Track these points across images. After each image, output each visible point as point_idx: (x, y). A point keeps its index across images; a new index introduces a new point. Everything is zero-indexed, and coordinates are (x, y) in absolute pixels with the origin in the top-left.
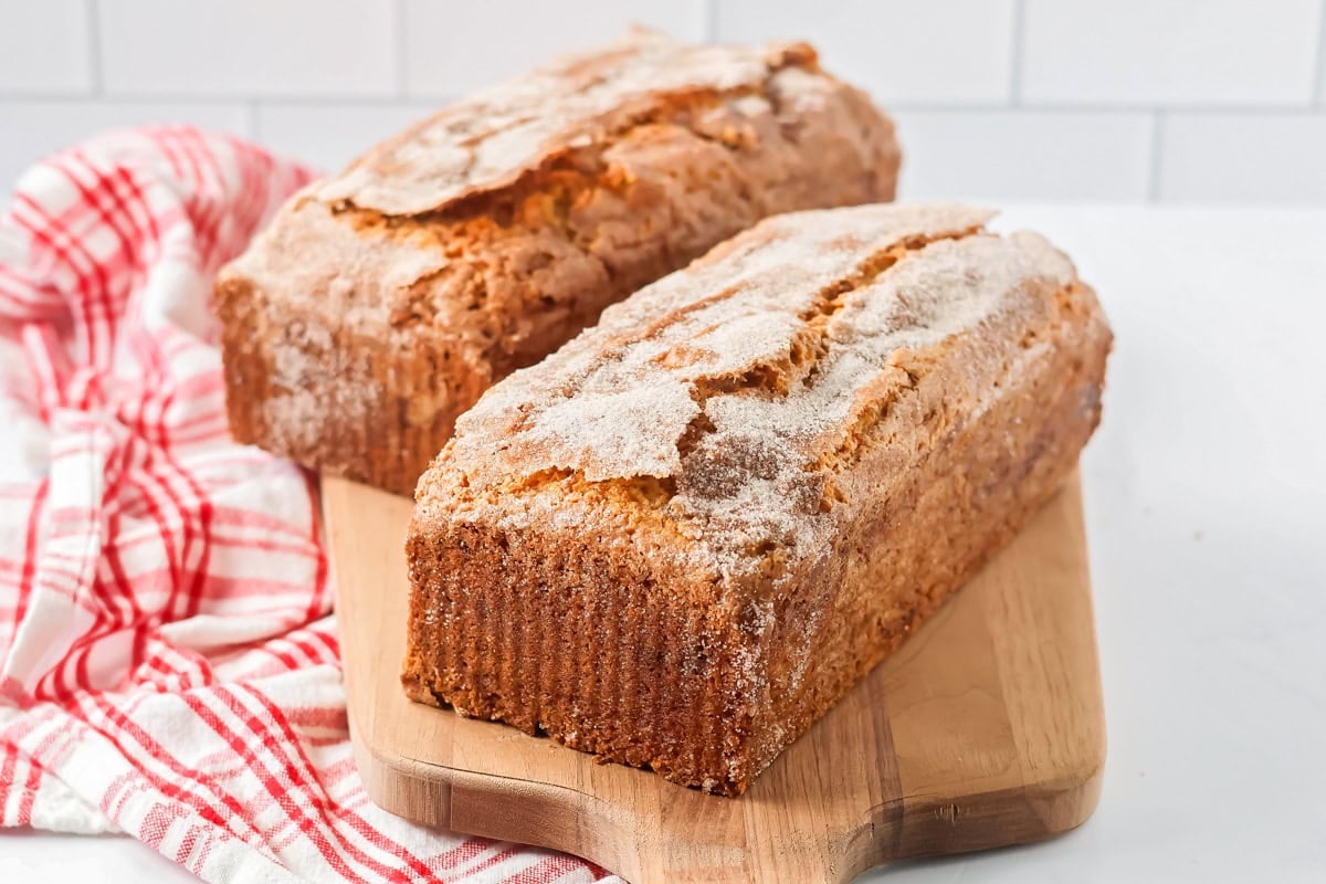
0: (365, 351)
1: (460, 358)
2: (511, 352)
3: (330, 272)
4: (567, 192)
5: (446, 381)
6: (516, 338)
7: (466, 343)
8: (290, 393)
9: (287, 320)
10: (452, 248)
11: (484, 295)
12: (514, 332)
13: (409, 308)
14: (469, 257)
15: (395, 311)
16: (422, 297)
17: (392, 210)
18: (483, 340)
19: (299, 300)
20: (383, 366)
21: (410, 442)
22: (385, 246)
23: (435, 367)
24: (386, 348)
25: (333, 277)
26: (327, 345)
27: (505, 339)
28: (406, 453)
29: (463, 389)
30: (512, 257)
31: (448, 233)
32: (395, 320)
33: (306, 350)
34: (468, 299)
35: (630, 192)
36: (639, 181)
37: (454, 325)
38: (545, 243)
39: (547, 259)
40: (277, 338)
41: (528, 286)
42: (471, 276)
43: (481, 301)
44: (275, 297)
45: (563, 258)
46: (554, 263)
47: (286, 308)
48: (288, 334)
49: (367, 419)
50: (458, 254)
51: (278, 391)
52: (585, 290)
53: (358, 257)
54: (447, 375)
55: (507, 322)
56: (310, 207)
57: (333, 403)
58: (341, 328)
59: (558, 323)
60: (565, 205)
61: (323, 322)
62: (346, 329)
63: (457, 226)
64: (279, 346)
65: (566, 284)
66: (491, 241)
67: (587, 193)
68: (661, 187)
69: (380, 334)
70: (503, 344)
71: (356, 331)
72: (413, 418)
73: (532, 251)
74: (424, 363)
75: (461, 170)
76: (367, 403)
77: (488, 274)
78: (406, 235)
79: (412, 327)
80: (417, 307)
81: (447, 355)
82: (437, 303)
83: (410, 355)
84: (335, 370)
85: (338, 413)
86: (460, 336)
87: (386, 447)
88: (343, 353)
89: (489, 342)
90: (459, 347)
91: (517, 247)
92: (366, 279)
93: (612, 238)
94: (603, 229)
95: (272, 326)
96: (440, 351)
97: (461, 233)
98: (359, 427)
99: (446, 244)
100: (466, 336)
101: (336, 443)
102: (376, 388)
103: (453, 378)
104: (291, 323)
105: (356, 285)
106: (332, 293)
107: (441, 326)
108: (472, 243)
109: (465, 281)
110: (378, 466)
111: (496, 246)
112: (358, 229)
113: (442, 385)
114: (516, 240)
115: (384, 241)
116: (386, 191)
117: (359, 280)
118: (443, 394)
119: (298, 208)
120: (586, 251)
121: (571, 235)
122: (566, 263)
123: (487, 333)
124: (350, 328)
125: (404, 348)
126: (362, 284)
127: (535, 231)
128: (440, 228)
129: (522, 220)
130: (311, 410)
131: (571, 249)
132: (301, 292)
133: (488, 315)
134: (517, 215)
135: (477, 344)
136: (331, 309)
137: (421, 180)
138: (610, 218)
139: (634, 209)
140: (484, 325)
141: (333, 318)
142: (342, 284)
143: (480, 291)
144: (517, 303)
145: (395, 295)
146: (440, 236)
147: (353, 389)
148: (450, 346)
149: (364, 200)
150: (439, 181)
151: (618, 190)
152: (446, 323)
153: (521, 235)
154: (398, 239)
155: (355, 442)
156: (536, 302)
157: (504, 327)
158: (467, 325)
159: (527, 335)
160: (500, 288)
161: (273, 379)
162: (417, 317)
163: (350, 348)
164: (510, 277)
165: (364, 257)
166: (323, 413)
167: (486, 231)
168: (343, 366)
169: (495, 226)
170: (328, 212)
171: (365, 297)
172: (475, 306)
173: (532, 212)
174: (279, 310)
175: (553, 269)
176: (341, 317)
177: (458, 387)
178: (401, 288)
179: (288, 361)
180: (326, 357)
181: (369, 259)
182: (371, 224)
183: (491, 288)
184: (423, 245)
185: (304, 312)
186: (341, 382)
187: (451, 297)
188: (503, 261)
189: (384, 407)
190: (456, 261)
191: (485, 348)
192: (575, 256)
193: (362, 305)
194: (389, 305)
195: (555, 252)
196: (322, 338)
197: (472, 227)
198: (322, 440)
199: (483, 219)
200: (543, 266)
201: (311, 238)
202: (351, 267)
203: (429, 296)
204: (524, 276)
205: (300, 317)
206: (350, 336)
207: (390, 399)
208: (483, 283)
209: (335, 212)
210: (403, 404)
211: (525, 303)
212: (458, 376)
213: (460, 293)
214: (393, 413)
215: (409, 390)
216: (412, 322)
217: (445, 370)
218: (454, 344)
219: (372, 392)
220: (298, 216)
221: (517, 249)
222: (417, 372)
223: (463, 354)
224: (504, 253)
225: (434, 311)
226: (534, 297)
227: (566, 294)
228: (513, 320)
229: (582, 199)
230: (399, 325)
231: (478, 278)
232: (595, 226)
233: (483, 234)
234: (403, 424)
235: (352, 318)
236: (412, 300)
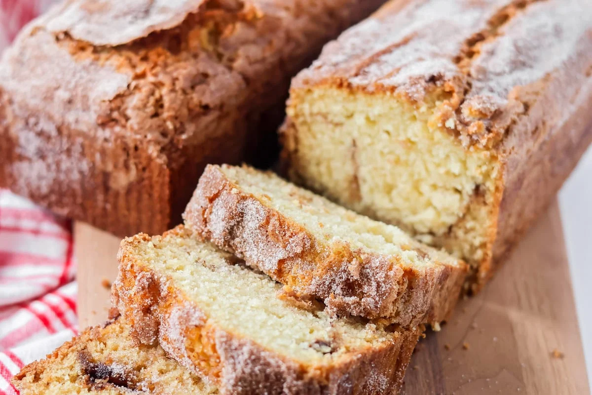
0: (79, 140)
1: (145, 151)
2: (181, 147)
3: (55, 85)
4: (217, 25)
5: (136, 165)
6: (184, 137)
7: (149, 141)
8: (29, 160)
9: (26, 115)
10: (139, 70)
11: (162, 106)
12: (183, 132)
13: (109, 116)
14: (150, 78)
15: (99, 117)
16: (118, 108)
17: (98, 42)
18: (161, 139)
19: (33, 103)
20: (92, 150)
21: (111, 199)
22: (93, 67)
23: (128, 155)
24: (94, 139)
25: (57, 88)
26: (54, 133)
27: (176, 137)
28: (109, 207)
29: (147, 171)
30: (181, 78)
31: (136, 59)
32: (100, 121)
33: (40, 134)
34: (150, 110)
35: (259, 24)
36: (265, 16)
37: (141, 128)
38: (204, 65)
39: (204, 77)
40: (20, 124)
41: (192, 98)
42: (153, 94)
43: (160, 111)
44: (17, 99)
45: (215, 76)
46: (209, 79)
47: (24, 106)
48: (27, 123)
49: (82, 183)
50: (142, 76)
51: (21, 158)
52: (230, 97)
53: (74, 74)
54: (137, 161)
55: (178, 125)
56: (40, 34)
57: (58, 170)
58: (63, 123)
59: (212, 121)
60: (216, 34)
61: (50, 118)
62: (66, 124)
63: (142, 53)
64: (22, 130)
65: (218, 95)
66: (166, 65)
67: (230, 27)
68: (279, 19)
69: (90, 130)
70: (175, 141)
71: (73, 127)
72: (113, 185)
73: (194, 72)
74: (120, 152)
75: (143, 10)
76: (81, 172)
77: (164, 91)
78: (107, 59)
79: (112, 127)
80: (115, 115)
81: (136, 148)
82: (129, 112)
83: (110, 146)
84: (60, 149)
85: (62, 177)
86: (146, 137)
87: (95, 201)
88: (65, 140)
89: (166, 141)
90: (145, 144)
91: (184, 69)
92: (79, 91)
93: (247, 57)
94: (241, 52)
95: (16, 117)
96: (131, 145)
97: (145, 59)
98: (77, 187)
99: (134, 67)
100: (149, 137)
101: (61, 195)
102: (88, 164)
103: (140, 163)
104: (29, 116)
105: (72, 96)
106: (56, 100)
107: (132, 129)
108: (153, 68)
109: (148, 97)
110: (90, 212)
111: (169, 69)
112: (73, 54)
113: (133, 167)
114: (182, 64)
115: (91, 64)
116: (93, 27)
117: (74, 93)
118: (133, 173)
119: (32, 34)
120: (230, 68)
121: (220, 57)
122: (218, 79)
123: (164, 134)
124: (69, 124)
125: (106, 140)
126: (76, 95)
127: (195, 56)
128: (131, 55)
129: (187, 49)
130: (44, 172)
131: (221, 68)
132: (34, 97)
133: (165, 121)
134: (183, 45)
135: (157, 143)
136: (56, 109)
137: (117, 17)
138: (245, 42)
139: (261, 35)
140: (161, 129)
141: (57, 117)
142: (62, 95)
143: (159, 104)
144: (185, 111)
145: (100, 105)
146: (129, 60)
147: (72, 163)
148: (138, 143)
149: (77, 33)
150: (129, 18)
151: (250, 22)
152: (136, 127)
153: (186, 60)
154: (101, 62)
155: (74, 195)
156: (198, 109)
157: (176, 129)
158: (150, 129)
159: (191, 134)
160: (173, 101)
161: (18, 151)
162: (115, 121)
163: (69, 136)
164: (180, 92)
165: (78, 75)
166: (52, 175)
167: (162, 58)
168: (65, 147)
169: (168, 54)
170: (52, 39)
171: (78, 104)
172: (156, 115)
173: (194, 43)
174: (21, 108)
175: (208, 84)
176: (63, 116)
177: (144, 169)
178: (104, 101)
179: (28, 140)
180: (53, 140)
181: (81, 78)
182: (83, 49)
183: (166, 101)
184: (119, 68)
185: (38, 111)
186: (64, 157)
187: (139, 109)
188: (175, 80)
189: (93, 175)
190: (142, 82)
191: (162, 145)
192: (224, 73)
193: (77, 109)
194: (95, 112)
195: (210, 72)
196: (51, 129)
197: (152, 55)
198: (52, 191)
199: (160, 49)
200: (201, 82)
201: (41, 58)
202: (69, 82)
203: (123, 107)
204: (189, 91)
205: (35, 113)
206: (68, 128)
207: (97, 172)
208: (161, 97)
209: (58, 39)
210: (106, 175)
211: (190, 110)
212: (144, 162)
213: (145, 106)
214: (100, 180)
215: (110, 167)
216: (112, 123)
217: (135, 157)
218: (141, 142)
219: (85, 166)
220: (33, 40)
221: (184, 72)
222: (115, 157)
223: (147, 148)
224: (175, 75)
225: (127, 119)
226: (196, 106)
227: (218, 102)
228: (182, 124)
229: (227, 32)
230: (103, 125)
231: (157, 95)
232: (236, 49)
233: (160, 61)
234: (106, 189)
235: (70, 118)
236: (112, 110)
